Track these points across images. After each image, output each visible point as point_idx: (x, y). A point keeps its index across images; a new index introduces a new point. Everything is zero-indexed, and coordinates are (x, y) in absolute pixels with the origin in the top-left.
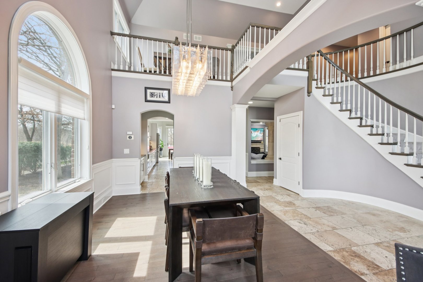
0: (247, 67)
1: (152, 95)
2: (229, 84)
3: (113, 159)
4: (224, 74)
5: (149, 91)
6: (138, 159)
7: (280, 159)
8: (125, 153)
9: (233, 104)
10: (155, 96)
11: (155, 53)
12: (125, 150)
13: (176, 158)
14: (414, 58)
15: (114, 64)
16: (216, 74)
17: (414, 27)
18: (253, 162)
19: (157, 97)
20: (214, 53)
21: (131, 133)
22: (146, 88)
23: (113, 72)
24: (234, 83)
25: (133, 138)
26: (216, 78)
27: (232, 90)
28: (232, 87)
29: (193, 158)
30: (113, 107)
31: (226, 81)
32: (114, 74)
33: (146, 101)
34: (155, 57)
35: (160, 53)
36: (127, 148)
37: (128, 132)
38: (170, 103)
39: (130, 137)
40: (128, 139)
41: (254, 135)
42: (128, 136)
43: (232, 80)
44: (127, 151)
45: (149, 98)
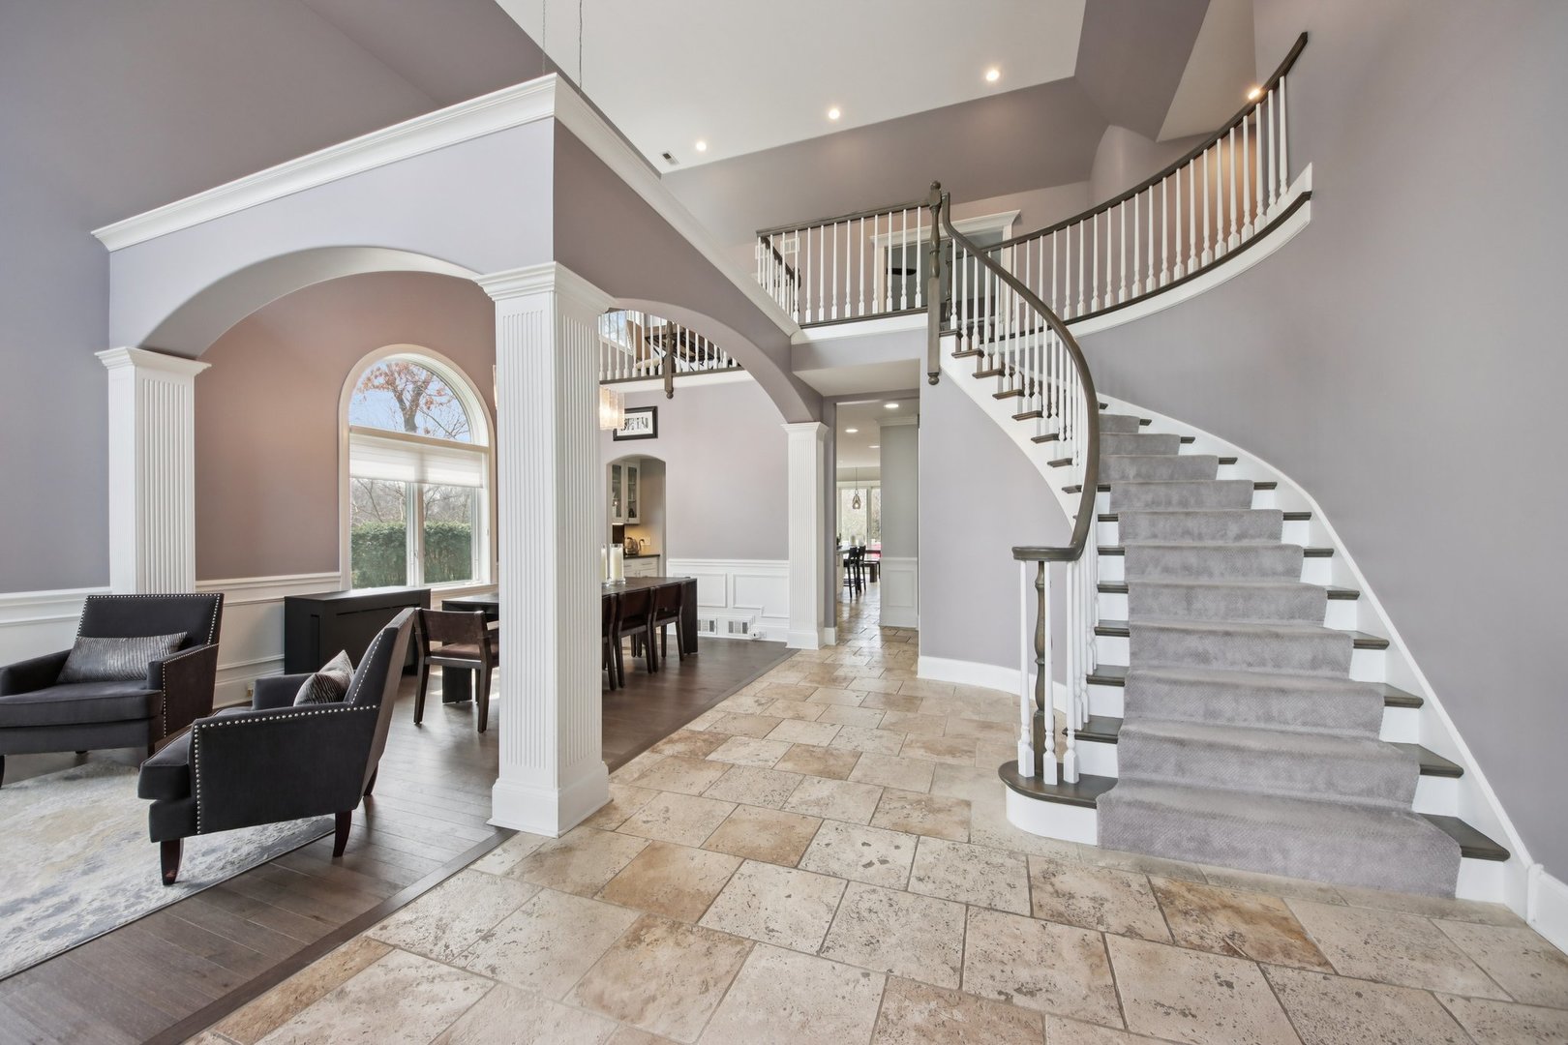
10: (630, 425)
19: (633, 428)
33: (616, 437)
38: (655, 438)
45: (619, 433)
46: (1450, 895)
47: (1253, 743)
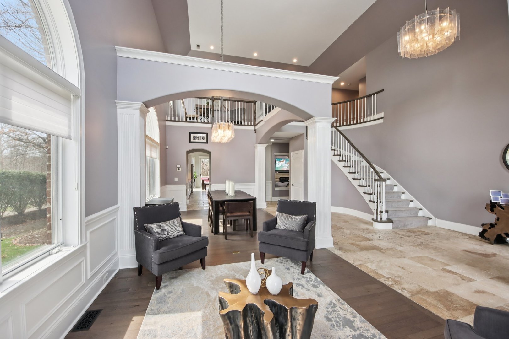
0: (262, 120)
1: (195, 138)
2: (253, 128)
3: (167, 185)
4: (249, 121)
5: (192, 135)
6: (184, 185)
7: (293, 185)
8: (175, 181)
9: (256, 144)
10: (197, 138)
11: (197, 105)
12: (175, 178)
13: (213, 184)
14: (376, 114)
15: (168, 116)
16: (243, 120)
17: (377, 93)
18: (277, 189)
19: (198, 139)
20: (241, 105)
21: (179, 166)
22: (190, 133)
23: (167, 122)
24: (257, 127)
25: (181, 170)
26: (243, 124)
27: (255, 133)
28: (255, 131)
29: (225, 184)
30: (167, 147)
31: (251, 125)
32: (168, 123)
33: (191, 142)
34: (197, 108)
35: (201, 105)
36: (176, 177)
37: (177, 166)
38: (208, 143)
39: (179, 169)
40: (177, 170)
41: (279, 165)
42: (177, 168)
43: (255, 125)
44: (176, 179)
45: (192, 140)
46: (427, 225)
47: (403, 209)
